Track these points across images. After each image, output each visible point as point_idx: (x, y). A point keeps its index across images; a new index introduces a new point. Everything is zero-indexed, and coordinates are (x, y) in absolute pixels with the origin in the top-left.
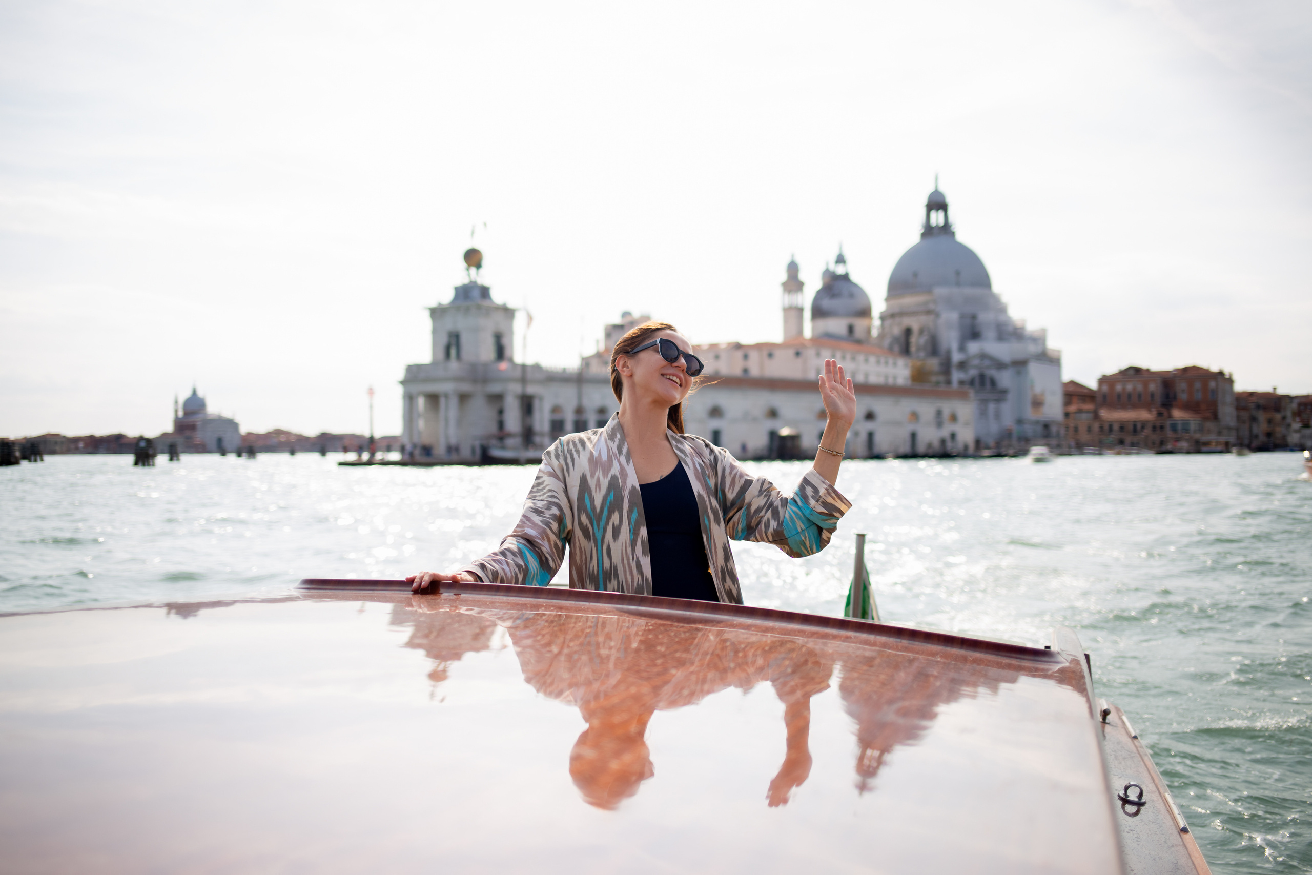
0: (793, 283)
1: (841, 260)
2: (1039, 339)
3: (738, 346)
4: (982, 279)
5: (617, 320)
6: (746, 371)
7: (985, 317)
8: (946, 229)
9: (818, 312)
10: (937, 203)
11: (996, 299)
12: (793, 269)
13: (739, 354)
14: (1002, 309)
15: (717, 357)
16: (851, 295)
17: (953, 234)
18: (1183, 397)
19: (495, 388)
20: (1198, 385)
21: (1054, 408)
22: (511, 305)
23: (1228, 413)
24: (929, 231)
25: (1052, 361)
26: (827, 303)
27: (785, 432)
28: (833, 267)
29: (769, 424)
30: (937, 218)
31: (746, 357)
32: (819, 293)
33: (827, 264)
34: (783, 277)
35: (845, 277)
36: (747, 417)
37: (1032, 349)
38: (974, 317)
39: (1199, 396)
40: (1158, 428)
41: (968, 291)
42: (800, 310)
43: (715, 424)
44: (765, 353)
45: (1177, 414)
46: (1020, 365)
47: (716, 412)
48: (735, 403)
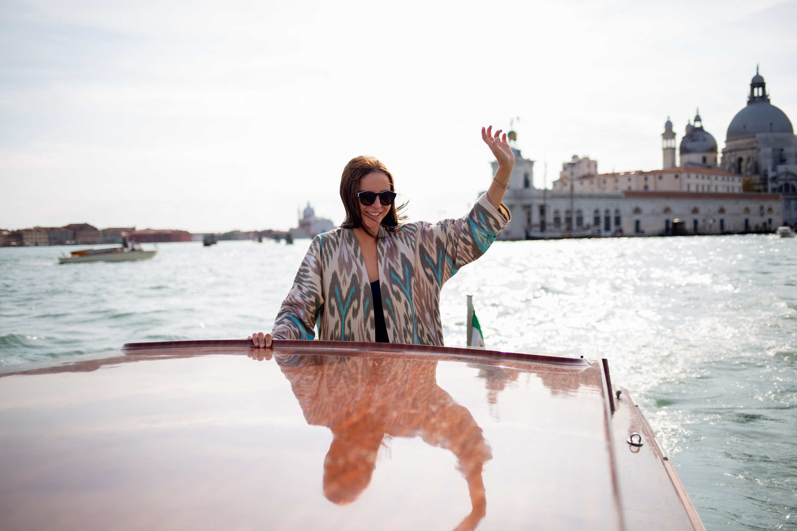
0: (669, 133)
1: (698, 119)
3: (641, 173)
4: (788, 127)
5: (569, 160)
6: (646, 187)
7: (789, 150)
8: (764, 98)
9: (684, 150)
10: (758, 83)
12: (669, 125)
13: (642, 178)
15: (630, 180)
16: (705, 140)
17: (769, 100)
19: (527, 202)
22: (532, 159)
24: (752, 100)
26: (689, 145)
27: (676, 220)
28: (692, 123)
29: (665, 217)
30: (758, 92)
31: (646, 179)
32: (684, 138)
33: (689, 121)
34: (663, 130)
35: (701, 129)
36: (654, 213)
38: (782, 150)
41: (778, 135)
42: (674, 149)
43: (637, 217)
44: (657, 176)
47: (637, 211)
48: (647, 206)
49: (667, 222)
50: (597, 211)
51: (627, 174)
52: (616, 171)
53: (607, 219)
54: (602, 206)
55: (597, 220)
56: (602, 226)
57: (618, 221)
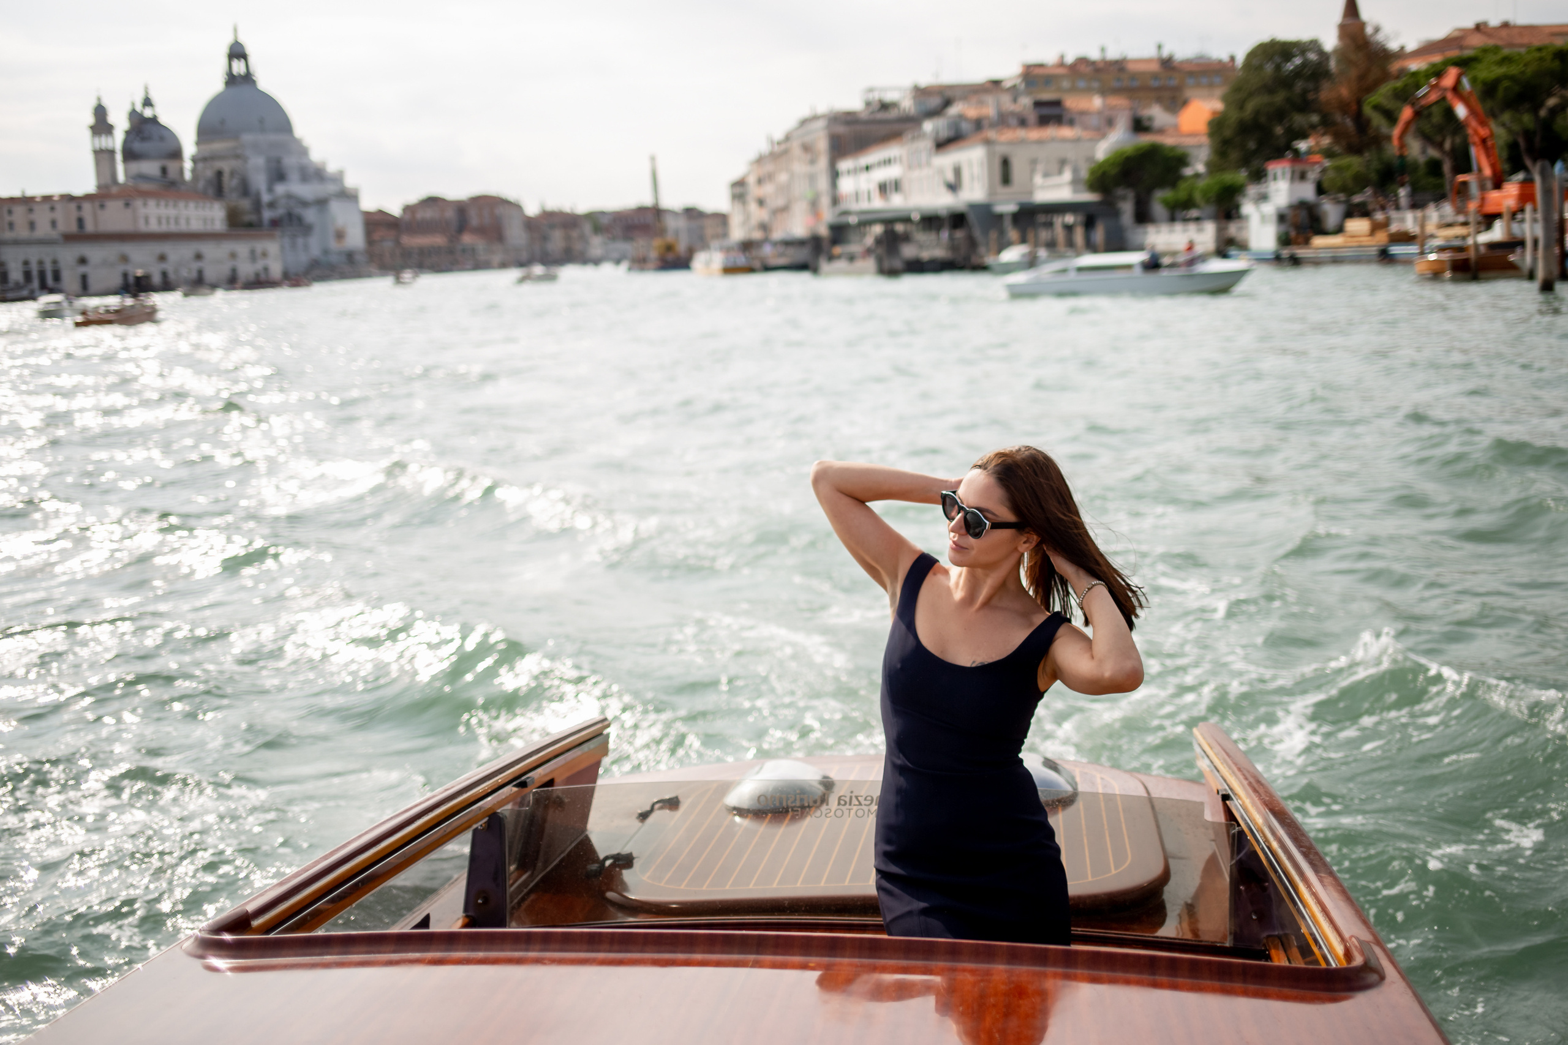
0: (101, 125)
1: (148, 103)
2: (338, 178)
3: (68, 198)
4: (284, 125)
6: (80, 222)
7: (290, 162)
8: (248, 78)
9: (130, 155)
10: (237, 52)
11: (298, 142)
12: (100, 112)
13: (73, 206)
14: (304, 152)
15: (52, 209)
16: (162, 139)
17: (254, 82)
18: (474, 221)
20: (486, 212)
21: (356, 238)
23: (516, 235)
24: (232, 80)
25: (350, 197)
26: (137, 146)
27: (140, 272)
28: (139, 108)
29: (121, 268)
30: (239, 67)
31: (79, 208)
32: (127, 133)
33: (133, 104)
34: (91, 120)
35: (154, 120)
36: (107, 264)
37: (331, 188)
38: (278, 161)
39: (487, 221)
40: (451, 251)
41: (272, 137)
42: (112, 152)
43: (82, 270)
44: (97, 204)
45: (467, 239)
46: (322, 203)
47: (83, 261)
48: (96, 253)
49: (125, 275)
50: (26, 263)
51: (47, 199)
52: (30, 193)
53: (42, 275)
54: (34, 255)
55: (28, 275)
56: (36, 284)
57: (57, 276)
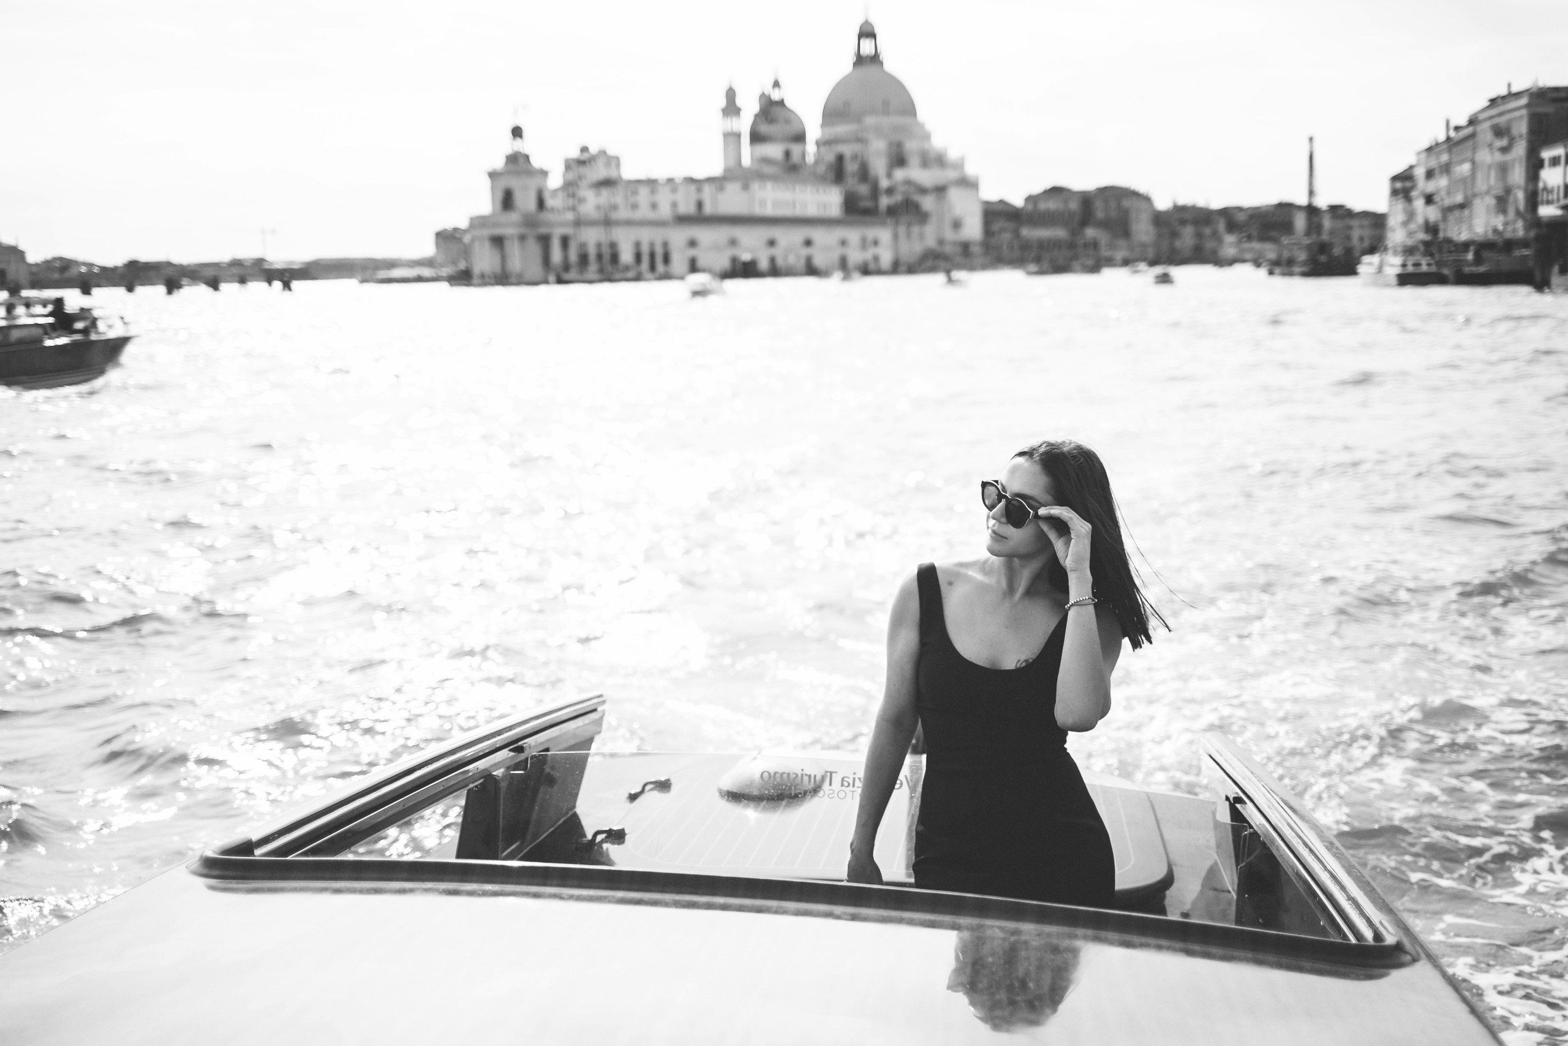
0: (731, 108)
1: (776, 84)
2: (959, 165)
3: (691, 180)
4: (909, 109)
6: (700, 205)
7: (911, 146)
8: (875, 59)
9: (756, 137)
10: (867, 33)
11: (921, 126)
12: (731, 94)
13: (694, 188)
14: (927, 137)
15: (674, 190)
16: (787, 121)
17: (882, 63)
18: (1100, 214)
19: (543, 230)
20: (1113, 204)
21: (973, 229)
22: (545, 168)
23: (1143, 230)
24: (860, 60)
25: (968, 184)
26: (764, 128)
27: (747, 257)
28: (769, 92)
29: (731, 252)
30: (867, 47)
31: (699, 190)
32: (756, 116)
34: (723, 103)
35: (781, 103)
36: (716, 247)
37: (951, 175)
38: (899, 145)
39: (1113, 214)
40: (1072, 246)
41: (896, 120)
42: (739, 135)
43: (692, 252)
44: (716, 187)
45: (1090, 232)
46: (940, 190)
47: (693, 243)
48: (707, 236)
49: (734, 260)
50: (638, 245)
51: (670, 181)
52: (653, 175)
53: (652, 255)
54: (646, 236)
55: (638, 257)
56: (645, 265)
57: (667, 259)
